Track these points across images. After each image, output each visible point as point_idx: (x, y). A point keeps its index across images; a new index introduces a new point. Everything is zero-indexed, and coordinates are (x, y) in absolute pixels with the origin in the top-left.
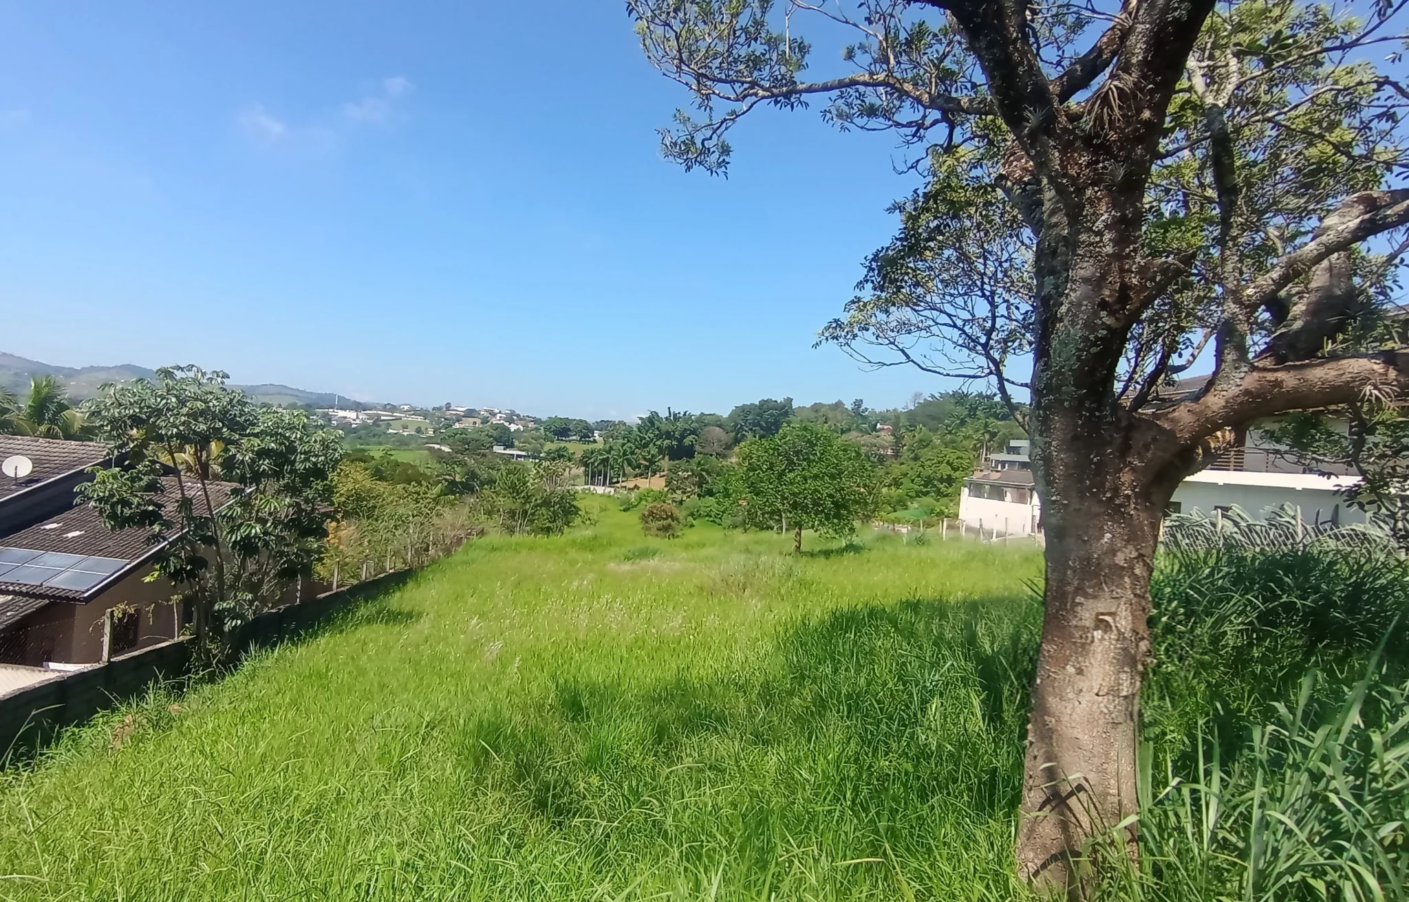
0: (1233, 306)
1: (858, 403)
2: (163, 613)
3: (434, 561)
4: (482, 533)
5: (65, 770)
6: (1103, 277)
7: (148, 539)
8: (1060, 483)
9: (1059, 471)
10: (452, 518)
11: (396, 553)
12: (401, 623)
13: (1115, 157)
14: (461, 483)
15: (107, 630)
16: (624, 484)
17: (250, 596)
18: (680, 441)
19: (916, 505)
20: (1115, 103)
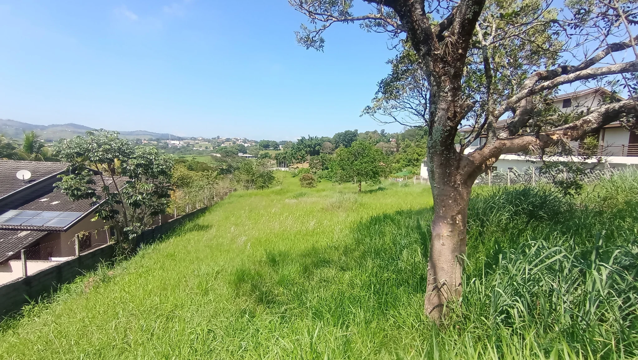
0: (491, 117)
1: (383, 131)
2: (101, 234)
3: (216, 203)
4: (235, 190)
5: (65, 302)
6: (448, 108)
7: (91, 204)
8: (437, 180)
9: (437, 176)
10: (223, 185)
11: (200, 201)
12: (204, 230)
13: (450, 66)
14: (226, 169)
15: (77, 243)
16: (292, 166)
17: (139, 224)
18: (314, 148)
19: (405, 170)
20: (450, 46)
